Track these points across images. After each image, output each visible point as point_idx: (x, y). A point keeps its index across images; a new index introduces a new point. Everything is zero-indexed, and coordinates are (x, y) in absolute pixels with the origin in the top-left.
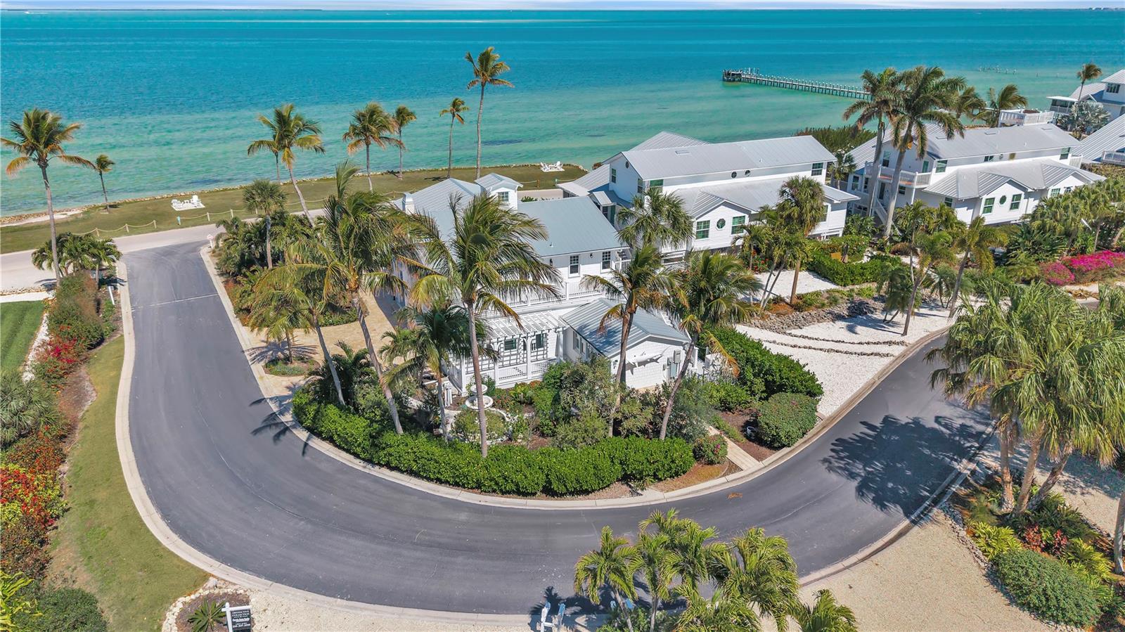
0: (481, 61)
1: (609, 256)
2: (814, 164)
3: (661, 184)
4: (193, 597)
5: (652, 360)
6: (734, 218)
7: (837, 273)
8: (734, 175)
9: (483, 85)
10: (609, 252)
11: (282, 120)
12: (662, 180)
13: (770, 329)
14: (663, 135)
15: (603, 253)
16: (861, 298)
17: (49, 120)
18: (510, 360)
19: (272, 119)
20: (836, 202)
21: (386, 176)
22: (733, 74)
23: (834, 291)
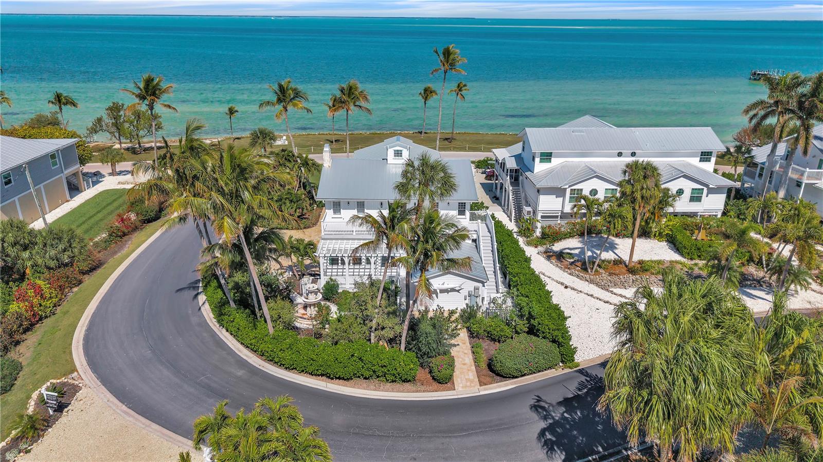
0: (444, 54)
1: (465, 206)
2: (702, 152)
3: (551, 156)
4: (58, 381)
5: (453, 290)
6: (606, 189)
7: (685, 248)
8: (620, 154)
9: (445, 72)
10: (465, 203)
11: (282, 90)
12: (552, 153)
13: (597, 285)
14: (587, 118)
15: (459, 203)
16: (701, 272)
17: (155, 82)
18: (359, 272)
19: (276, 87)
20: (711, 186)
21: (415, 134)
22: (759, 74)
23: (677, 262)
